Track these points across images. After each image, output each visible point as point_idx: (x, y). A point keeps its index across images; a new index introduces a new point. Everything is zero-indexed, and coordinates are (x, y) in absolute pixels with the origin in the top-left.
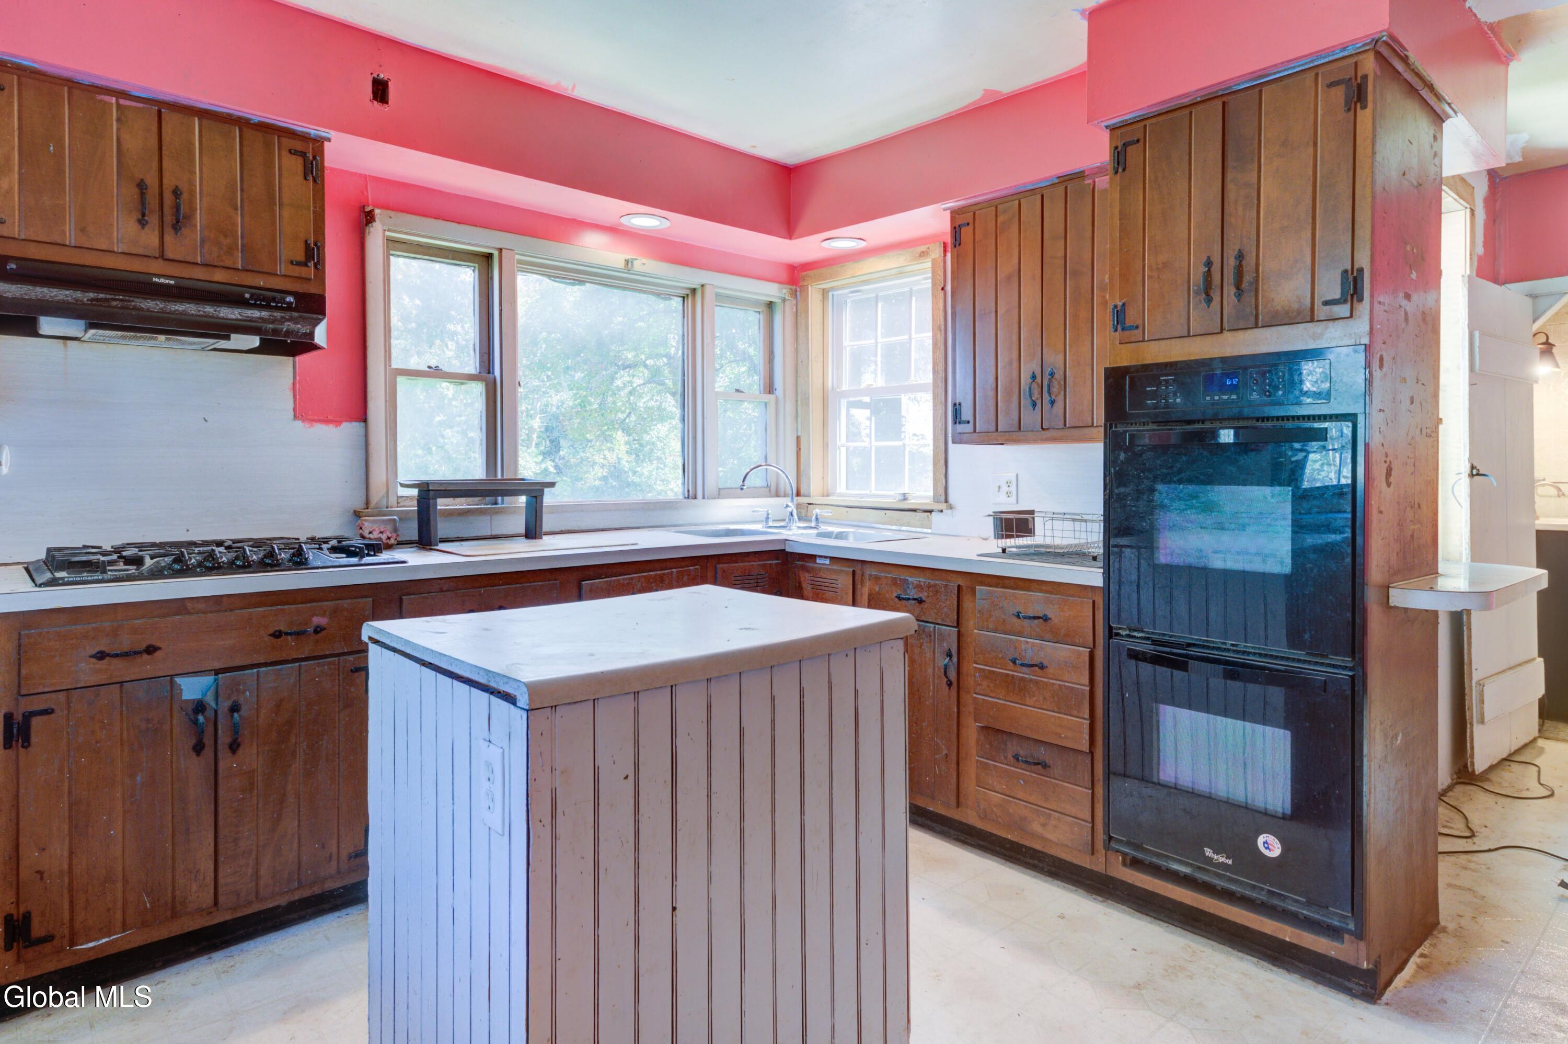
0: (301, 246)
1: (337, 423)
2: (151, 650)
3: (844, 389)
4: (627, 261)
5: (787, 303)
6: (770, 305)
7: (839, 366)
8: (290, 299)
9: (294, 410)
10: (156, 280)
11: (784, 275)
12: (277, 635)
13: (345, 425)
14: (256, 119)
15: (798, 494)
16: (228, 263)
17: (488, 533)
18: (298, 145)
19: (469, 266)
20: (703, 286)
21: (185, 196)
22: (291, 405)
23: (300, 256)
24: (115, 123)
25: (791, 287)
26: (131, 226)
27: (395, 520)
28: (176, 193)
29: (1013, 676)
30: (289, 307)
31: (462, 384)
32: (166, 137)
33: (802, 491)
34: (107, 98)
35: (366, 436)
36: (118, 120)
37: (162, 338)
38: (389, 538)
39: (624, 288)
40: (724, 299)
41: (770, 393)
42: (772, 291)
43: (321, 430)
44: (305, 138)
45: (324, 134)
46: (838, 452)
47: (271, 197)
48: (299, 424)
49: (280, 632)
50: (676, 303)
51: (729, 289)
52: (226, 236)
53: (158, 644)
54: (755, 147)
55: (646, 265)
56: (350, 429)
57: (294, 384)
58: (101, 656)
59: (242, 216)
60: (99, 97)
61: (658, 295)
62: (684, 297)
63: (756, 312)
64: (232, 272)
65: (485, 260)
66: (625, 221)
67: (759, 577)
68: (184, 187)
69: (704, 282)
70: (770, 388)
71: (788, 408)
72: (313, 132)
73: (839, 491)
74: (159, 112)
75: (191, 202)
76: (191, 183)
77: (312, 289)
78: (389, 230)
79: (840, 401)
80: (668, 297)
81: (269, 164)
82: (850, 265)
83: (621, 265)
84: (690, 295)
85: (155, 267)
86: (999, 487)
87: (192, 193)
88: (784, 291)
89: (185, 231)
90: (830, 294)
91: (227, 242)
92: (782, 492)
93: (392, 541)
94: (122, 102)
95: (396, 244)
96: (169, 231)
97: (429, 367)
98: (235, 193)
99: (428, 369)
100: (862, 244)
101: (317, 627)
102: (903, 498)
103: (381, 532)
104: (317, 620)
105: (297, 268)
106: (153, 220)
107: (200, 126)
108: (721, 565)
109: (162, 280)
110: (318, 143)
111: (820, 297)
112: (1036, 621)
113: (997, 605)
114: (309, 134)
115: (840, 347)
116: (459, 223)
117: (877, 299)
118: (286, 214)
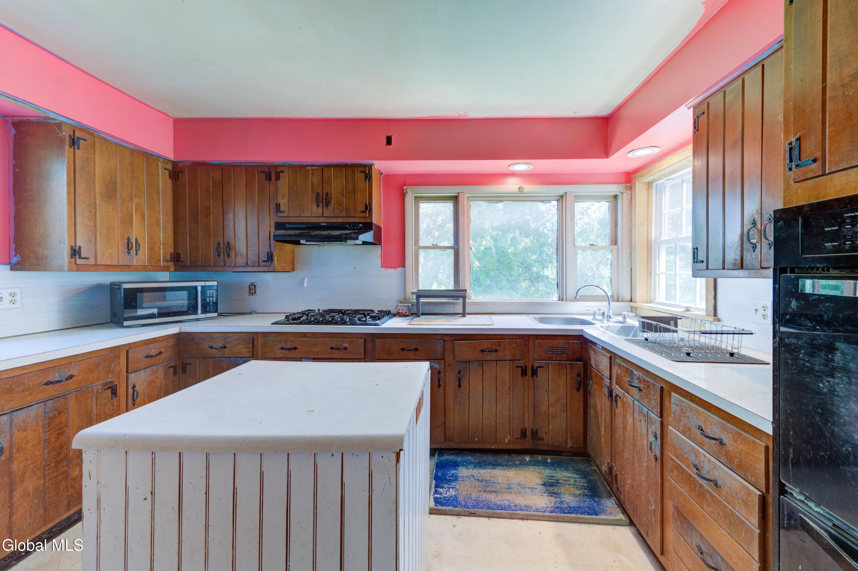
0: (364, 205)
1: (395, 268)
2: (295, 348)
3: (663, 239)
4: (520, 188)
5: (625, 194)
6: (616, 197)
7: (659, 225)
8: (361, 225)
9: (381, 264)
10: (321, 224)
11: (623, 179)
12: (332, 348)
13: (398, 269)
14: (350, 163)
15: (631, 301)
16: (341, 215)
17: (453, 312)
18: (363, 169)
19: (451, 202)
20: (566, 193)
21: (329, 195)
22: (380, 262)
23: (363, 209)
24: (311, 175)
25: (627, 185)
26: (315, 207)
27: (409, 306)
28: (327, 194)
29: (694, 478)
30: (361, 228)
31: (445, 250)
32: (324, 176)
33: (633, 300)
34: (308, 168)
35: (405, 273)
36: (312, 174)
37: (326, 243)
38: (406, 312)
39: (524, 201)
40: (579, 198)
41: (615, 245)
42: (614, 189)
43: (390, 271)
44: (365, 166)
45: (371, 163)
46: (657, 277)
47: (354, 190)
48: (383, 269)
49: (333, 347)
50: (555, 203)
51: (583, 192)
52: (341, 206)
53: (297, 347)
54: (576, 112)
55: (529, 188)
56: (400, 270)
57: (381, 255)
58: (282, 348)
59: (346, 198)
60: (307, 168)
61: (543, 201)
62: (558, 200)
63: (607, 202)
64: (343, 218)
65: (455, 199)
66: (510, 168)
67: (564, 349)
68: (329, 192)
69: (566, 191)
70: (614, 242)
71: (625, 253)
72: (368, 163)
73: (658, 300)
74: (322, 168)
75: (331, 196)
76: (331, 191)
77: (368, 221)
78: (414, 194)
79: (659, 247)
80: (549, 201)
81: (354, 178)
82: (657, 164)
83: (517, 190)
84: (561, 198)
85: (322, 220)
86: (756, 310)
87: (331, 193)
88: (620, 187)
89: (329, 207)
90: (654, 184)
91: (341, 208)
92: (620, 300)
93: (407, 314)
94: (313, 168)
95: (421, 198)
96: (325, 207)
97: (433, 245)
98: (343, 191)
99: (432, 246)
100: (657, 151)
101: (345, 347)
102: (685, 310)
103: (403, 310)
104: (345, 345)
105: (363, 214)
106: (321, 205)
107: (334, 170)
108: (538, 340)
109: (323, 224)
110: (370, 166)
111: (646, 187)
112: (714, 441)
113: (685, 413)
114: (367, 164)
115: (660, 214)
116: (440, 185)
117: (682, 182)
118: (359, 195)
